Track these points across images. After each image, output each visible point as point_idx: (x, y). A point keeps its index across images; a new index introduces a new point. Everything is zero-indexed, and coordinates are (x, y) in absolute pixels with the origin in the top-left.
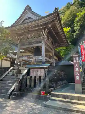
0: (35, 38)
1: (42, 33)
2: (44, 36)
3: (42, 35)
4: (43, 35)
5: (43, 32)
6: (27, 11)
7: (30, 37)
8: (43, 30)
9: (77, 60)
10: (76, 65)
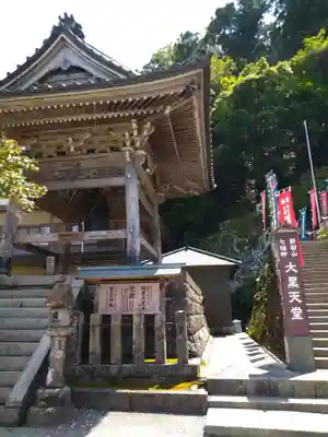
0: (92, 151)
1: (127, 134)
2: (136, 149)
3: (128, 143)
4: (133, 144)
5: (135, 133)
6: (62, 38)
7: (72, 149)
8: (134, 125)
9: (294, 248)
10: (291, 267)
